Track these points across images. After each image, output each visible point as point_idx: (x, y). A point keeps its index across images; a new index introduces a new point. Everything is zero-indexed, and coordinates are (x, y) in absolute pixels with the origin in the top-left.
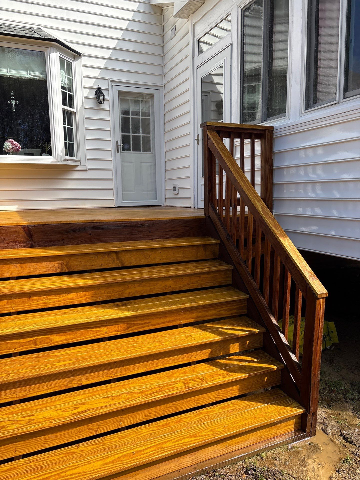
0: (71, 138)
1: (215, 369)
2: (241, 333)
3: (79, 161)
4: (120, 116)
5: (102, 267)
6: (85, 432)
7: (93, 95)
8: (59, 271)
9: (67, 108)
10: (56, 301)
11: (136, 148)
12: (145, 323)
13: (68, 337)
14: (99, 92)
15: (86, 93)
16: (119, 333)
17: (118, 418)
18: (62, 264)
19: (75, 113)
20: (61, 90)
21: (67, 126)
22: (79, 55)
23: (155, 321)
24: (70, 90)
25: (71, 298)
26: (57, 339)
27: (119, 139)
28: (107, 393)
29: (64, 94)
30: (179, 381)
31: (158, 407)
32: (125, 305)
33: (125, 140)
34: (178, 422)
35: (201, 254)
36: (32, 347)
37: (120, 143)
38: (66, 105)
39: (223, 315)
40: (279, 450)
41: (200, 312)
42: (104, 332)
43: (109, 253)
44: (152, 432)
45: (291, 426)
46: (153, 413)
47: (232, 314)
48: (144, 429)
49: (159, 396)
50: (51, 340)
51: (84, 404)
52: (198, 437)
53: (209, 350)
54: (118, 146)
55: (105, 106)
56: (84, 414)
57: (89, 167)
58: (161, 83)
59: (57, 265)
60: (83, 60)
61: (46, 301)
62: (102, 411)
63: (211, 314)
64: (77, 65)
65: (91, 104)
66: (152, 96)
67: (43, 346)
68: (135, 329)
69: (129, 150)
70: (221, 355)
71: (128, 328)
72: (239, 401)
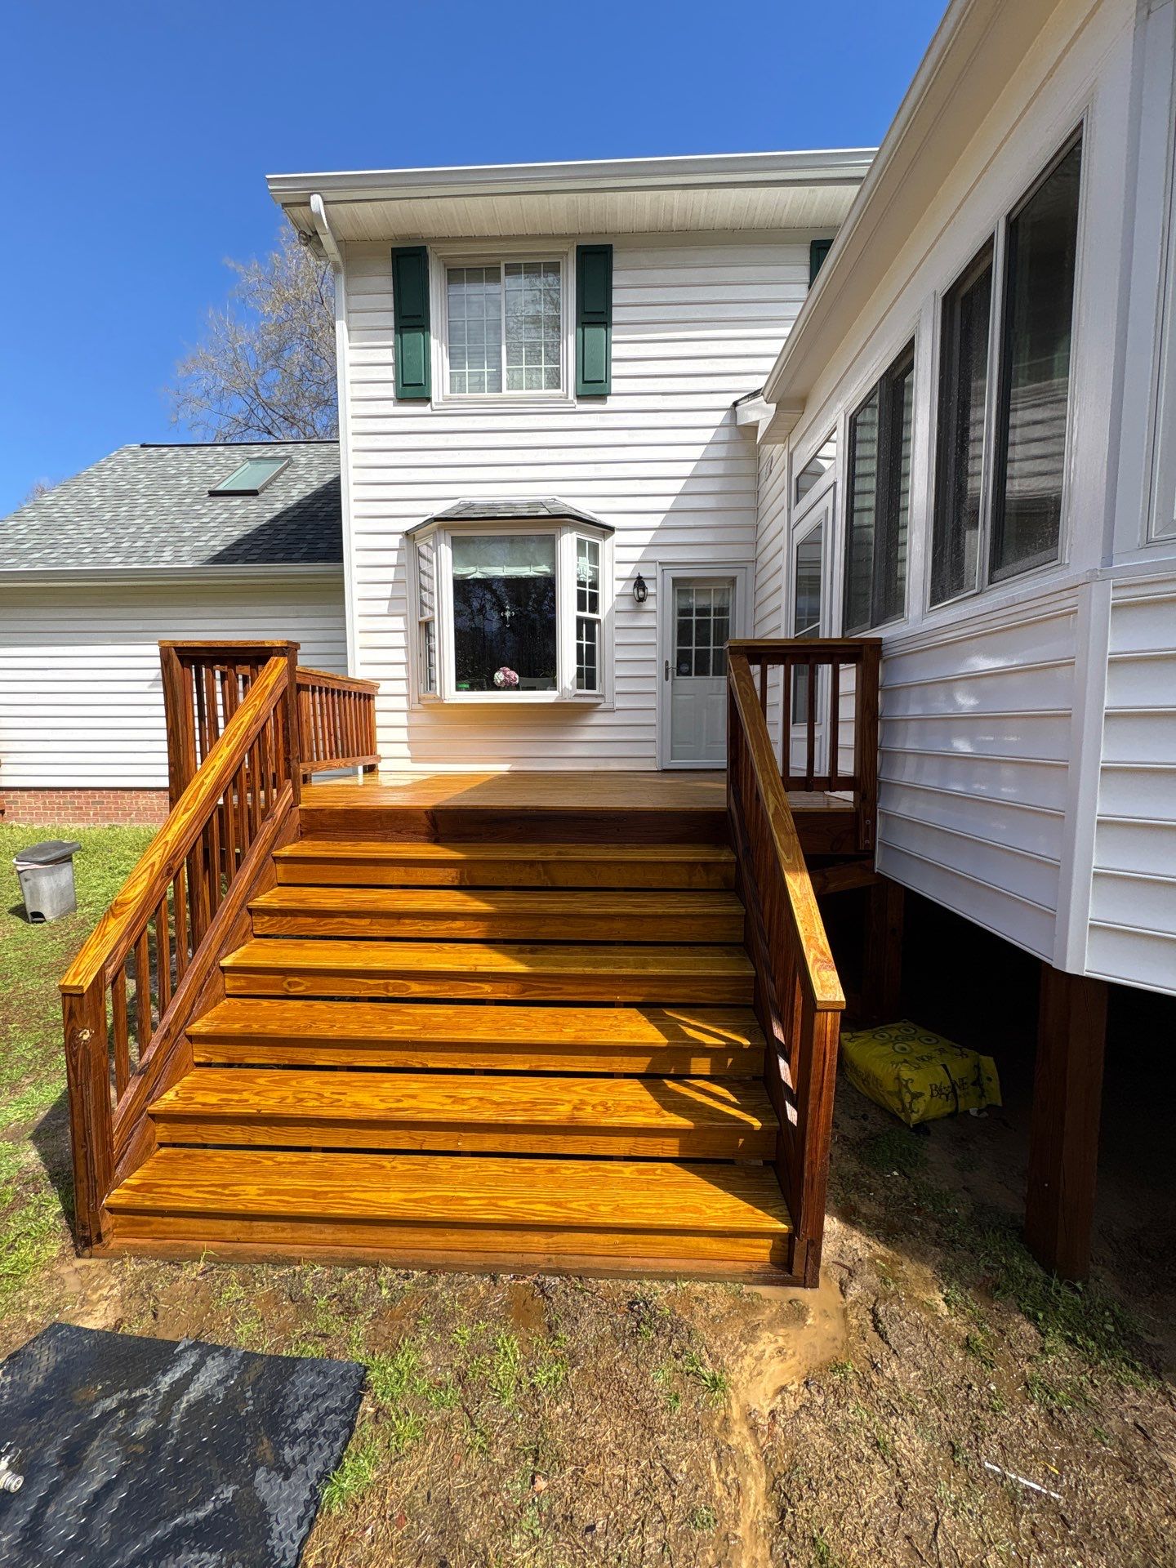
0: (591, 659)
1: (647, 1097)
2: (710, 1041)
3: (602, 696)
4: (677, 618)
5: (521, 884)
6: (404, 1140)
7: (630, 590)
8: (456, 883)
9: (587, 614)
10: (436, 930)
11: (702, 671)
12: (553, 989)
13: (432, 988)
14: (640, 583)
15: (619, 587)
16: (509, 996)
17: (456, 1134)
18: (462, 873)
19: (599, 621)
20: (576, 588)
21: (584, 642)
22: (612, 529)
23: (570, 989)
24: (594, 585)
25: (457, 928)
26: (416, 989)
27: (671, 657)
28: (457, 1090)
29: (581, 595)
30: (569, 1102)
31: (521, 1136)
32: (532, 952)
33: (683, 658)
34: (551, 1171)
35: (700, 879)
36: (381, 993)
37: (673, 664)
38: (584, 610)
39: (701, 999)
40: (720, 1288)
41: (655, 987)
42: (486, 990)
43: (532, 863)
44: (502, 1173)
45: (762, 1250)
46: (513, 1143)
47: (721, 1000)
48: (494, 1166)
49: (519, 1118)
50: (408, 988)
51: (413, 1097)
52: (562, 1208)
53: (648, 1060)
54: (667, 670)
55: (649, 604)
56: (402, 1113)
57: (618, 705)
58: (751, 556)
59: (454, 874)
60: (618, 537)
61: (422, 928)
62: (426, 1117)
63: (680, 993)
64: (606, 547)
65: (626, 605)
66: (733, 581)
67: (396, 994)
68: (535, 995)
69: (689, 673)
70: (672, 1072)
71: (524, 992)
72: (679, 1168)
